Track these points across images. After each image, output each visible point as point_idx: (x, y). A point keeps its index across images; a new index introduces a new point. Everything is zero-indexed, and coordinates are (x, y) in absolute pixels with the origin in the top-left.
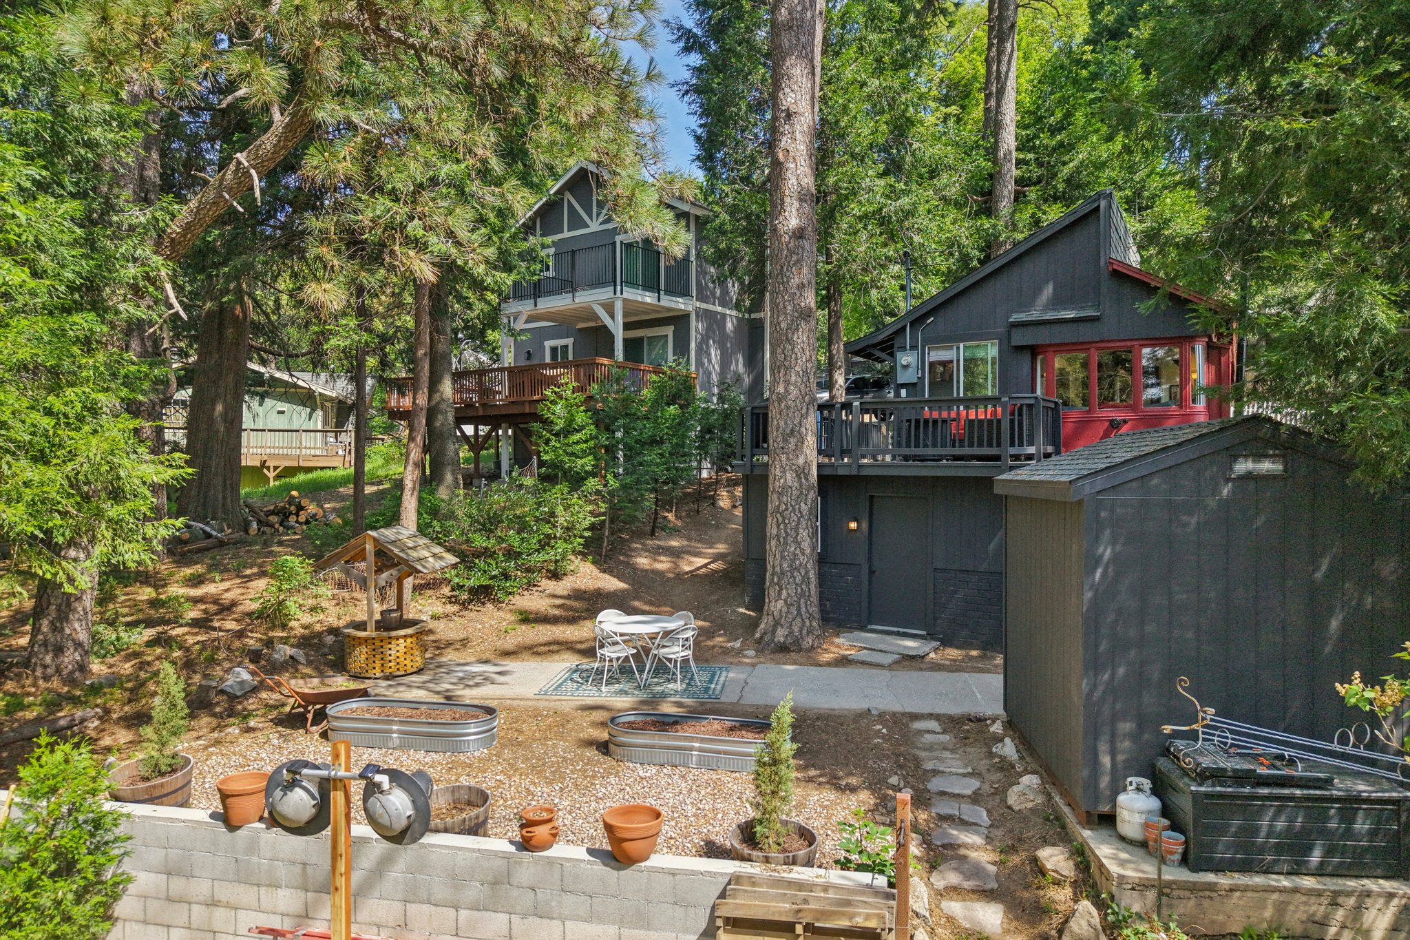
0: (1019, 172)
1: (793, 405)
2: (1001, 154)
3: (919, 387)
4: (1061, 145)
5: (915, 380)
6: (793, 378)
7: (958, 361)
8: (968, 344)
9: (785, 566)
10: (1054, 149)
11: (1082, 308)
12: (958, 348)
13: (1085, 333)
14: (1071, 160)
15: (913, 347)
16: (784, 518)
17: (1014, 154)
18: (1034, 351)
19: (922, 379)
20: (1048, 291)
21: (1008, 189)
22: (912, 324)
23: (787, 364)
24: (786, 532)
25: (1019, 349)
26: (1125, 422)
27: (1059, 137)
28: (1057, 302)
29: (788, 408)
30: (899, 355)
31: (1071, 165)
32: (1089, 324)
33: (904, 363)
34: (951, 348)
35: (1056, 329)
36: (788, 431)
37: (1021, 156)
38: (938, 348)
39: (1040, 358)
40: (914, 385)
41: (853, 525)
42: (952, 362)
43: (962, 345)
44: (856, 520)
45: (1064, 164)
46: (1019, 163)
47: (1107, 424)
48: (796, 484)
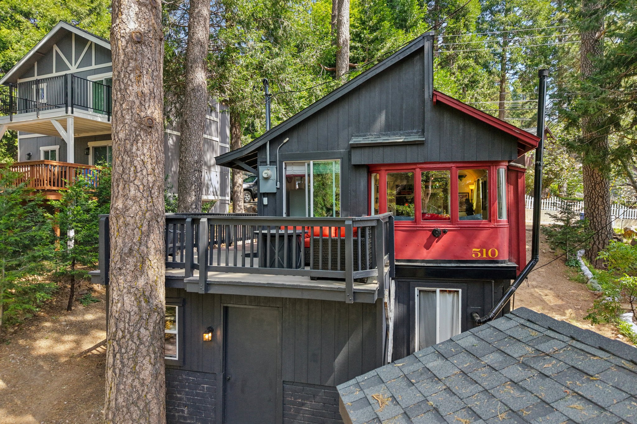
0: (352, 54)
1: (132, 221)
2: (341, 41)
3: (278, 196)
4: (376, 38)
5: (275, 191)
6: (133, 192)
7: (309, 175)
8: (317, 161)
9: (120, 400)
10: (373, 41)
11: (409, 134)
12: (309, 165)
13: (410, 155)
14: (382, 48)
15: (273, 163)
16: (121, 347)
17: (349, 42)
18: (370, 169)
19: (280, 189)
20: (382, 119)
21: (345, 64)
22: (272, 142)
23: (125, 177)
24: (122, 362)
25: (358, 167)
26: (445, 232)
27: (375, 34)
28: (389, 128)
29: (126, 225)
30: (261, 168)
31: (382, 51)
32: (415, 148)
33: (265, 176)
34: (303, 164)
35: (388, 150)
36: (126, 250)
37: (353, 44)
38: (293, 164)
39: (373, 175)
40: (274, 194)
41: (208, 336)
42: (304, 176)
43: (311, 163)
44: (210, 330)
45: (378, 50)
46: (352, 48)
47: (430, 233)
48: (136, 309)
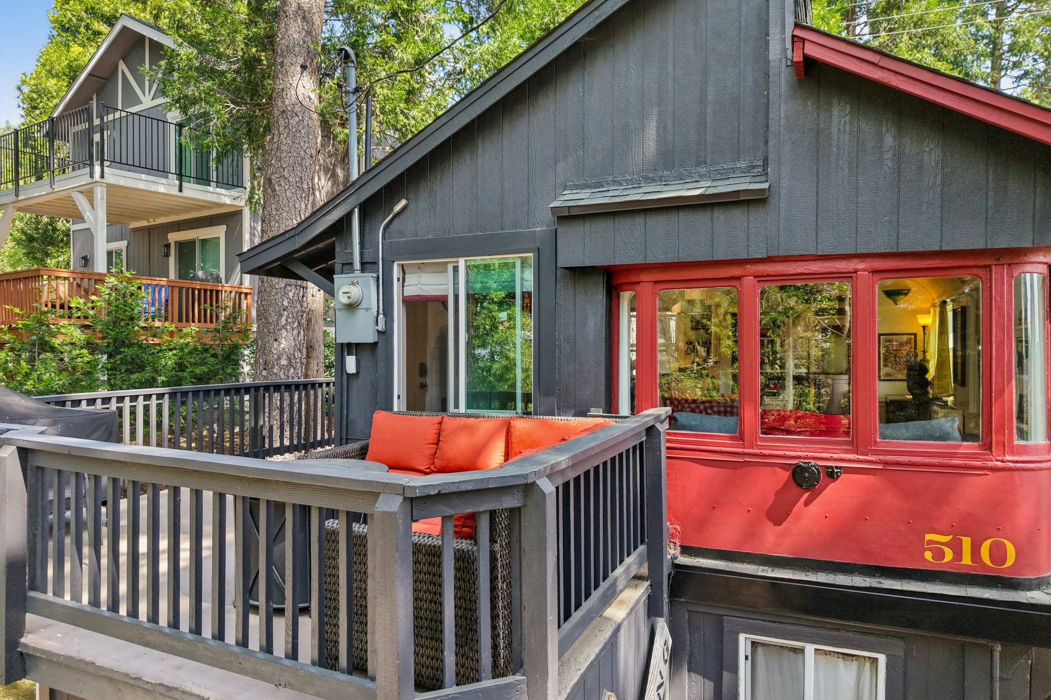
5: (372, 338)
7: (456, 297)
8: (479, 260)
11: (724, 175)
12: (456, 269)
13: (725, 236)
15: (367, 265)
18: (614, 280)
19: (386, 334)
20: (647, 134)
22: (365, 209)
25: (580, 273)
26: (832, 475)
30: (339, 279)
32: (738, 216)
33: (344, 300)
34: (442, 268)
35: (659, 224)
38: (420, 267)
39: (626, 297)
40: (372, 346)
42: (443, 301)
47: (786, 474)
